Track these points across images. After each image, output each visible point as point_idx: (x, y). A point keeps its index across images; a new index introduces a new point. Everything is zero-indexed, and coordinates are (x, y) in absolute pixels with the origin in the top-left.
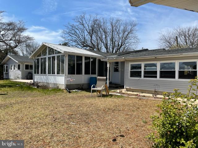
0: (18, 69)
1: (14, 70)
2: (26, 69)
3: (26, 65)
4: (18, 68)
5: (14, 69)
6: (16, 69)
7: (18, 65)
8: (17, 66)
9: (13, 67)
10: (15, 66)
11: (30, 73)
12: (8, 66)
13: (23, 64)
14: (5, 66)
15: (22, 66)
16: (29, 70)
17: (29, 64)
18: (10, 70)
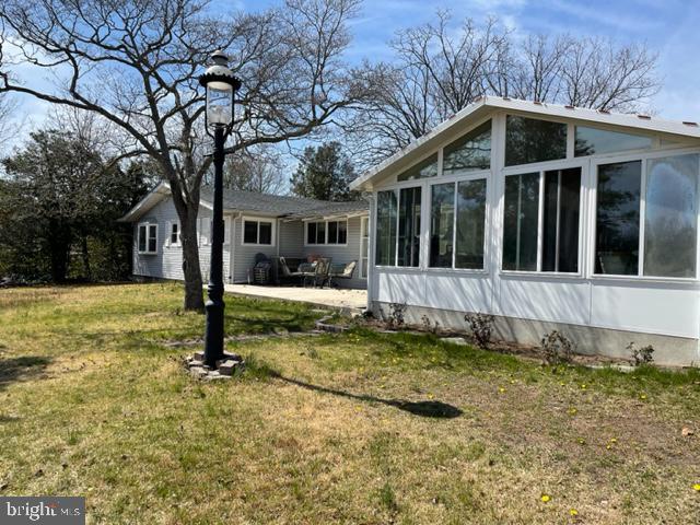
2: (246, 241)
3: (247, 223)
11: (260, 258)
12: (157, 225)
13: (239, 221)
14: (143, 229)
15: (232, 229)
16: (258, 245)
17: (259, 220)
18: (167, 242)
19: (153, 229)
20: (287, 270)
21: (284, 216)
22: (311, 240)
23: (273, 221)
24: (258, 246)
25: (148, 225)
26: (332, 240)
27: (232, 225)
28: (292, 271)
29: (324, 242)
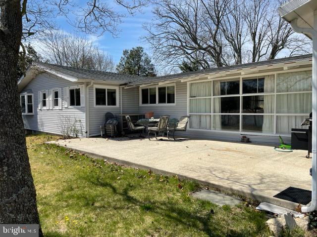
0: (72, 103)
1: (57, 108)
2: (98, 103)
3: (97, 90)
4: (69, 100)
5: (56, 103)
6: (64, 103)
7: (72, 92)
8: (68, 95)
9: (50, 99)
10: (59, 94)
11: (109, 116)
12: (32, 95)
13: (91, 88)
14: (23, 97)
15: (86, 95)
16: (107, 106)
17: (106, 87)
18: (40, 106)
19: (30, 98)
20: (132, 126)
21: (125, 84)
22: (145, 101)
23: (117, 88)
24: (107, 108)
25: (26, 95)
26: (162, 101)
27: (86, 92)
28: (136, 126)
29: (155, 103)
